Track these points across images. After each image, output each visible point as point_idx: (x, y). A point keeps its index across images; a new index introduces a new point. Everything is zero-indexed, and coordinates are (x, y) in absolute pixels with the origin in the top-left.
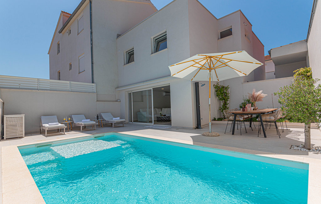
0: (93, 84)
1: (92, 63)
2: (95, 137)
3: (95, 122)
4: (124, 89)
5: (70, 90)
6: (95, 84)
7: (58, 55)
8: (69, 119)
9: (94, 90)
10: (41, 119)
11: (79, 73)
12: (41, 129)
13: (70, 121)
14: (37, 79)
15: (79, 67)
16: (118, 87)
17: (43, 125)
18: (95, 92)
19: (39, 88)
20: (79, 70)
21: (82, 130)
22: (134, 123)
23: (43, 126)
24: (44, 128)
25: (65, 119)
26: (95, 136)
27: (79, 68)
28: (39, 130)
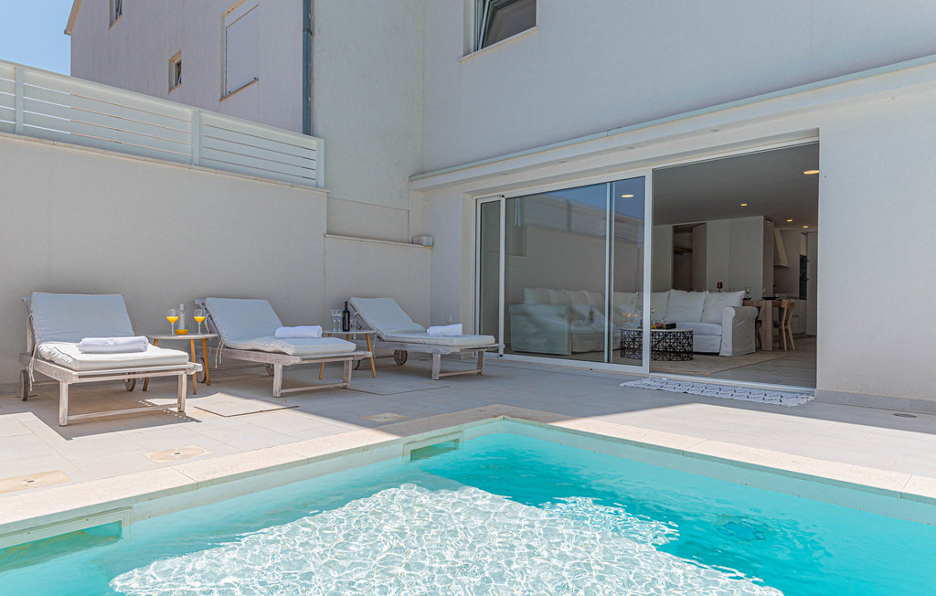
0: (312, 142)
1: (308, 30)
2: (416, 454)
3: (352, 346)
4: (456, 183)
5: (196, 160)
6: (322, 141)
7: (113, 28)
8: (199, 318)
9: (312, 174)
10: (29, 311)
11: (223, 98)
12: (25, 373)
13: (204, 331)
14: (9, 68)
15: (225, 65)
16: (420, 173)
17: (45, 348)
18: (322, 183)
19: (21, 125)
20: (224, 81)
21: (283, 387)
22: (508, 357)
23: (39, 356)
24: (51, 372)
25: (172, 318)
26: (414, 447)
27: (224, 72)
28: (16, 378)
